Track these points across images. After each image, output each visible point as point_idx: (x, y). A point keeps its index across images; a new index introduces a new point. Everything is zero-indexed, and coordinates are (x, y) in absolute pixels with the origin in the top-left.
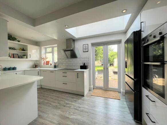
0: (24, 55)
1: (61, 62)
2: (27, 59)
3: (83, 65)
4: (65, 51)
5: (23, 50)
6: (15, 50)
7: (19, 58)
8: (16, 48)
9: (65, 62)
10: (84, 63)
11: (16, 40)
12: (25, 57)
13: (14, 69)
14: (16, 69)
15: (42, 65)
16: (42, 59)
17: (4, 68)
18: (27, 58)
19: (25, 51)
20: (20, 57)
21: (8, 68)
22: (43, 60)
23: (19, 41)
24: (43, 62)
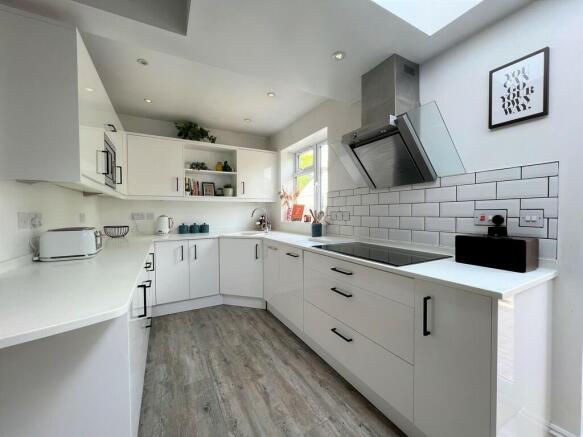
0: (227, 186)
1: (343, 209)
2: (234, 199)
3: (484, 231)
4: (354, 145)
5: (226, 168)
6: (205, 168)
7: (216, 195)
8: (207, 165)
9: (358, 211)
10: (498, 220)
11: (205, 139)
12: (231, 191)
13: (203, 229)
14: (207, 231)
15: (282, 219)
16: (282, 197)
17: (180, 227)
18: (234, 194)
19: (230, 170)
20: (219, 192)
21: (189, 225)
22: (284, 200)
23: (213, 141)
24: (283, 210)
